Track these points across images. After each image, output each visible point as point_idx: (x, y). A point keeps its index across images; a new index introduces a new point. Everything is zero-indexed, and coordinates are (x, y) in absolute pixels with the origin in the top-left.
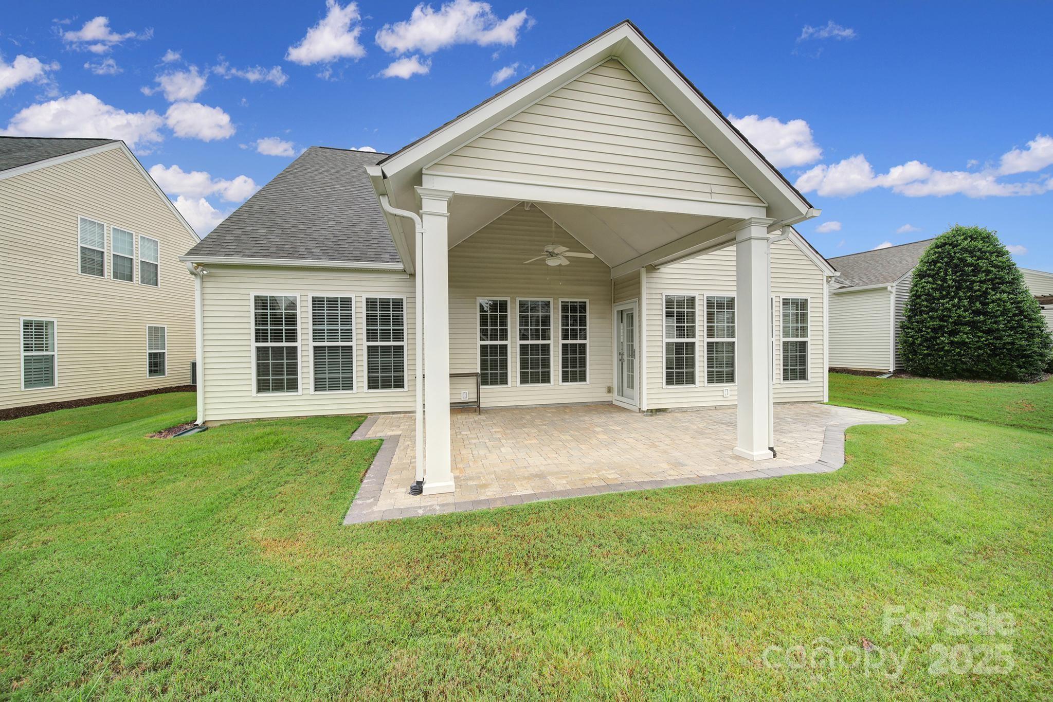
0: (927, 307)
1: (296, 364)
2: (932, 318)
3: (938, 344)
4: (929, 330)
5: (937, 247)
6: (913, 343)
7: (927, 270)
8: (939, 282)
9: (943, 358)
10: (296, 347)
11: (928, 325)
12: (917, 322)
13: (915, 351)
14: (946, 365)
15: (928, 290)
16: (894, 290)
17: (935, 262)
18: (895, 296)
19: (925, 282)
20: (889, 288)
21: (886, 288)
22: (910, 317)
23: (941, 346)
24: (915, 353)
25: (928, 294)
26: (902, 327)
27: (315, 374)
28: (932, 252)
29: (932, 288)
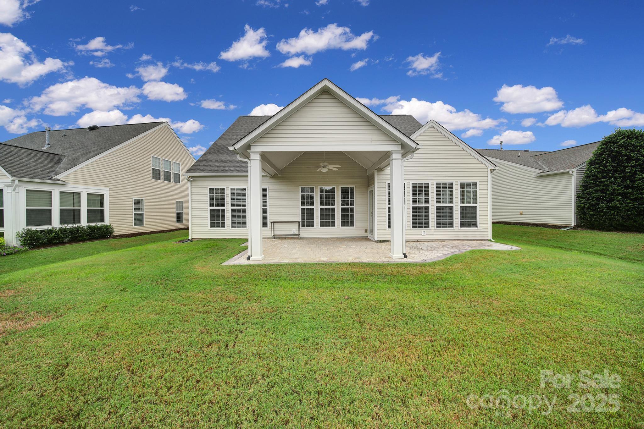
0: (593, 184)
1: (224, 216)
2: (596, 191)
3: (600, 208)
4: (594, 199)
5: (603, 144)
6: (584, 207)
7: (595, 160)
8: (602, 168)
9: (603, 217)
10: (224, 209)
11: (593, 195)
12: (587, 194)
13: (585, 213)
14: (605, 221)
15: (595, 173)
16: (575, 174)
17: (601, 154)
18: (576, 177)
19: (593, 168)
20: (571, 172)
21: (568, 172)
22: (583, 191)
23: (601, 209)
24: (585, 214)
25: (595, 176)
26: (579, 197)
27: (232, 220)
28: (600, 148)
29: (598, 172)
